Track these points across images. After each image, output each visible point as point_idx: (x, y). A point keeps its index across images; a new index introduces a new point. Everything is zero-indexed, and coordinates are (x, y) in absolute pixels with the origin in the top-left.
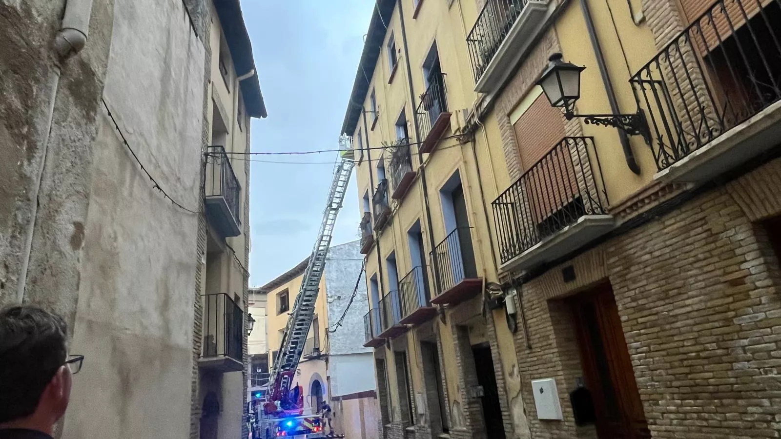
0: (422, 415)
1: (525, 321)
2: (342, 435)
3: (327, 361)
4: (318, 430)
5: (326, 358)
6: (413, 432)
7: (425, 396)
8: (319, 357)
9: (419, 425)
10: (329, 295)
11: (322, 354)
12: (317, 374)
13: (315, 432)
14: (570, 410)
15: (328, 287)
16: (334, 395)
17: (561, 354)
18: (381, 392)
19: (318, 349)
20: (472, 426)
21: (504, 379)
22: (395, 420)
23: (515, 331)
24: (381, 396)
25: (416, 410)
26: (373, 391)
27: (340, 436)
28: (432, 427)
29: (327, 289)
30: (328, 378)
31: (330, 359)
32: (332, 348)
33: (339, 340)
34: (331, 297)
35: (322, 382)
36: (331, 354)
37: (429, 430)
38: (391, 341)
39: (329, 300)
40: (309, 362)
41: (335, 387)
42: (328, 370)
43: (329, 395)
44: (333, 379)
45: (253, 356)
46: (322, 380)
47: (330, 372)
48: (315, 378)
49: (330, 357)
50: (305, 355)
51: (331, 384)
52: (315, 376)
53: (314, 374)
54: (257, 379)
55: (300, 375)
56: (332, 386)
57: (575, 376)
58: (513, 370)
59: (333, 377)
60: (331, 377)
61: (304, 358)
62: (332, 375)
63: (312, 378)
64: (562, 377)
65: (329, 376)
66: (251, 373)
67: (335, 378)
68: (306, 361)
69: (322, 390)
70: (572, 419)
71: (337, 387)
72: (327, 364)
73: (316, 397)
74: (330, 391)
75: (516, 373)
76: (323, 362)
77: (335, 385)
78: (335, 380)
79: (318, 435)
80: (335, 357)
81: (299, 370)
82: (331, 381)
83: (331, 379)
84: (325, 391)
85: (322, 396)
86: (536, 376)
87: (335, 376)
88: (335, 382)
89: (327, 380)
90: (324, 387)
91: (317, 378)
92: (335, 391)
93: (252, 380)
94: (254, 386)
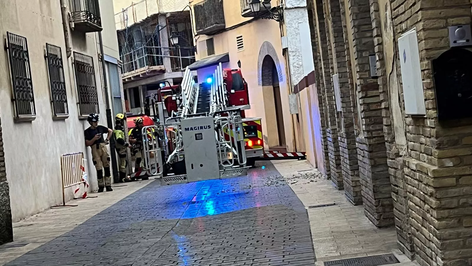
0: (341, 114)
3: (281, 19)
4: (255, 144)
5: (279, 14)
7: (338, 75)
8: (267, 13)
11: (273, 6)
12: (268, 45)
13: (250, 148)
16: (296, 82)
20: (368, 131)
25: (336, 106)
26: (312, 73)
30: (285, 51)
31: (287, 16)
35: (277, 59)
36: (288, 6)
37: (346, 141)
40: (254, 23)
41: (298, 67)
42: (283, 36)
43: (288, 84)
44: (294, 54)
45: (168, 15)
46: (276, 55)
47: (289, 40)
48: (266, 53)
49: (286, 13)
50: (245, 11)
51: (291, 61)
52: (266, 47)
53: (263, 45)
54: (180, 57)
55: (243, 47)
56: (293, 66)
57: (450, 20)
58: (386, 14)
59: (293, 50)
60: (289, 50)
61: (244, 16)
62: (292, 46)
63: (262, 53)
64: (420, 26)
65: (287, 48)
66: (169, 46)
67: (299, 52)
68: (249, 22)
69: (278, 74)
70: (433, 113)
71: (302, 66)
72: (281, 25)
73: (272, 87)
74: (290, 76)
75: (389, 21)
76: (274, 23)
77: (298, 64)
78: (298, 54)
79: (255, 152)
80: (296, 11)
81: (240, 39)
82: (291, 58)
83: (290, 53)
84: (283, 75)
85: (279, 85)
86: (404, 26)
87: (297, 48)
88: (299, 59)
89: (283, 55)
90: (281, 69)
91: (268, 52)
92: (299, 75)
93: (171, 59)
94: (177, 70)
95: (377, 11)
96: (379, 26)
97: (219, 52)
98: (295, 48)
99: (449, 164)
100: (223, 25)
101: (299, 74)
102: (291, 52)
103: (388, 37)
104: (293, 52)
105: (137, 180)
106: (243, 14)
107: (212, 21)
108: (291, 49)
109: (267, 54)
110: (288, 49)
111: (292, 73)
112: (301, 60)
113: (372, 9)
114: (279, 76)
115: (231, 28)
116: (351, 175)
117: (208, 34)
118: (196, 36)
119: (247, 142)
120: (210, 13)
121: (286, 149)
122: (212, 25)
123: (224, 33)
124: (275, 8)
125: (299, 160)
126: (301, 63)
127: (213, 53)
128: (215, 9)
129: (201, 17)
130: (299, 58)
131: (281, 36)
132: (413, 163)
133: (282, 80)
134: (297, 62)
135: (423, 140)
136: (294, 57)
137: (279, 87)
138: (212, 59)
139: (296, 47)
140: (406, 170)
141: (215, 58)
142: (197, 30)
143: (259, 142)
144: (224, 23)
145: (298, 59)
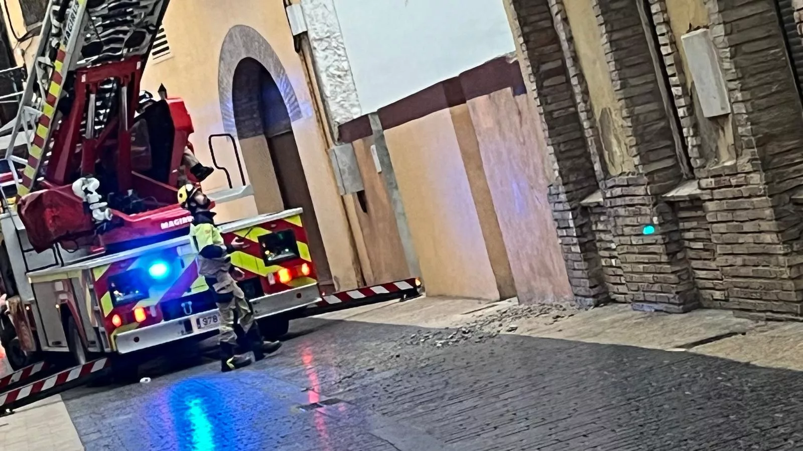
0: (718, 121)
2: (411, 281)
4: (295, 275)
6: (695, 202)
7: (720, 30)
9: (712, 167)
12: (246, 34)
13: (283, 286)
16: (341, 114)
18: (536, 62)
22: (613, 172)
24: (540, 77)
25: (691, 107)
26: (502, 60)
27: (404, 286)
28: (764, 164)
30: (300, 41)
35: (278, 63)
37: (757, 179)
41: (339, 76)
42: (290, 4)
43: (320, 120)
44: (325, 44)
46: (272, 54)
47: (307, 12)
48: (239, 54)
51: (321, 64)
52: (239, 41)
53: (230, 35)
55: (167, 48)
56: (328, 76)
59: (324, 35)
60: (312, 35)
62: (318, 26)
63: (227, 56)
65: (306, 33)
67: (335, 38)
69: (286, 101)
71: (349, 73)
73: (262, 139)
74: (323, 101)
77: (338, 69)
78: (334, 44)
79: (299, 296)
82: (319, 55)
83: (315, 44)
84: (300, 101)
85: (291, 128)
87: (331, 29)
88: (339, 55)
89: (297, 50)
90: (292, 88)
91: (248, 51)
92: (344, 95)
98: (326, 29)
101: (344, 92)
102: (316, 40)
104: (321, 40)
105: (12, 413)
108: (317, 33)
109: (244, 56)
110: (309, 33)
111: (327, 92)
112: (345, 58)
114: (288, 106)
116: (785, 255)
118: (21, 40)
119: (276, 275)
121: (333, 285)
125: (402, 300)
126: (345, 65)
130: (339, 52)
131: (286, 6)
133: (298, 115)
134: (336, 63)
136: (328, 52)
137: (291, 133)
139: (328, 26)
142: (27, 24)
143: (305, 269)
145: (336, 57)
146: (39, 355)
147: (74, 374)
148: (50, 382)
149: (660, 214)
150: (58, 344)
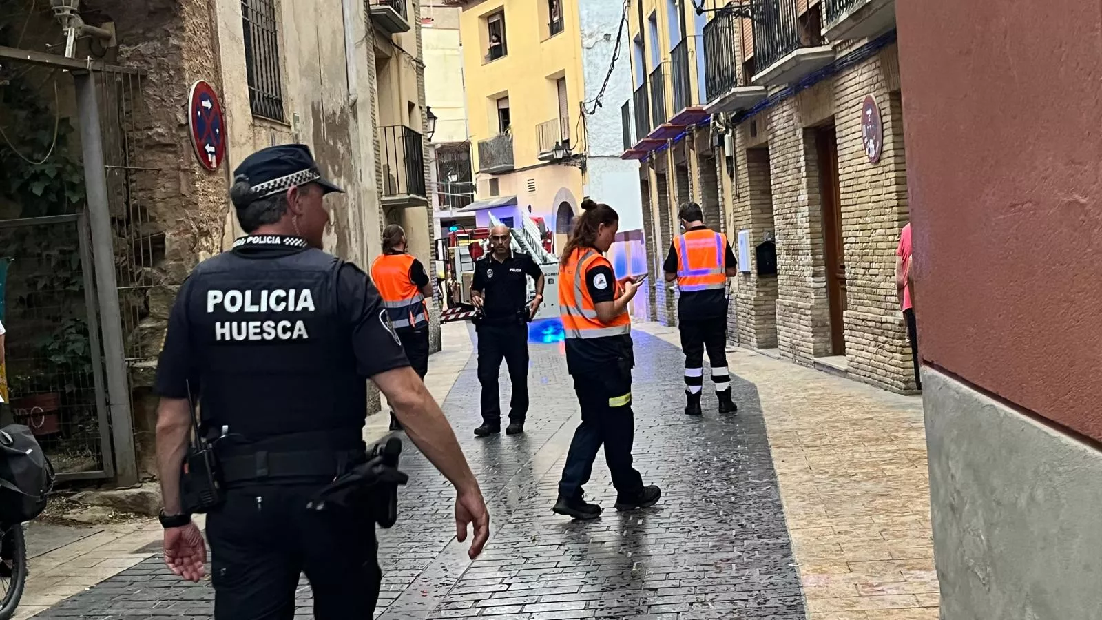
1: (736, 167)
3: (583, 167)
5: (581, 161)
8: (567, 159)
10: (587, 32)
11: (574, 153)
12: (567, 191)
14: (754, 262)
15: (584, 13)
17: (753, 207)
18: (646, 233)
19: (566, 142)
21: (725, 227)
23: (732, 177)
24: (646, 239)
26: (639, 231)
29: (581, 19)
31: (590, 164)
32: (591, 142)
33: (606, 126)
34: (591, 35)
36: (592, 154)
38: (654, 156)
39: (588, 42)
40: (551, 167)
42: (585, 184)
45: (438, 146)
46: (575, 203)
47: (591, 189)
48: (563, 200)
49: (589, 161)
50: (542, 154)
52: (563, 194)
53: (560, 191)
54: (450, 194)
55: (534, 190)
57: (765, 229)
58: (730, 218)
61: (540, 159)
63: (558, 199)
64: (751, 230)
66: (438, 180)
68: (545, 165)
70: (755, 271)
72: (583, 173)
75: (732, 222)
76: (576, 170)
80: (599, 160)
81: (531, 182)
86: (741, 227)
91: (566, 199)
93: (439, 195)
94: (445, 209)
95: (724, 214)
96: (725, 223)
97: (504, 194)
99: (761, 294)
100: (512, 165)
103: (730, 230)
106: (540, 157)
107: (501, 161)
113: (721, 213)
115: (521, 170)
117: (492, 174)
118: (477, 174)
120: (499, 152)
122: (500, 164)
123: (513, 175)
124: (577, 155)
127: (498, 194)
128: (504, 147)
129: (486, 155)
131: (583, 184)
132: (743, 296)
135: (749, 283)
138: (495, 201)
139: (598, 196)
140: (738, 300)
141: (498, 200)
142: (480, 168)
144: (513, 163)
146: (460, 305)
147: (472, 314)
148: (462, 315)
149: (667, 293)
150: (468, 301)
